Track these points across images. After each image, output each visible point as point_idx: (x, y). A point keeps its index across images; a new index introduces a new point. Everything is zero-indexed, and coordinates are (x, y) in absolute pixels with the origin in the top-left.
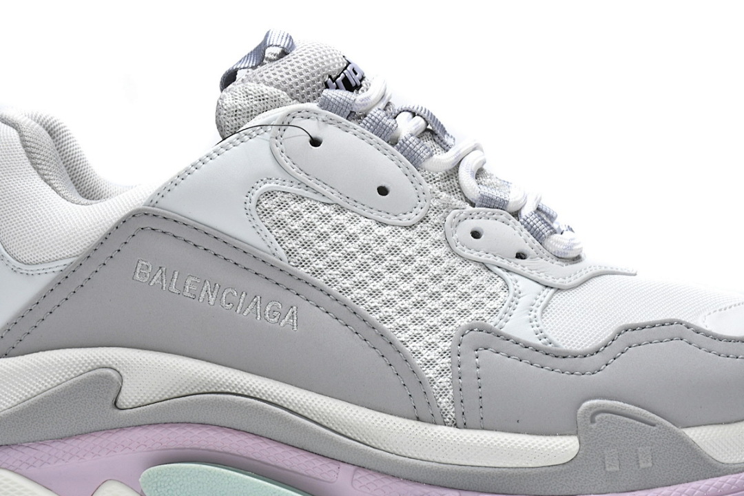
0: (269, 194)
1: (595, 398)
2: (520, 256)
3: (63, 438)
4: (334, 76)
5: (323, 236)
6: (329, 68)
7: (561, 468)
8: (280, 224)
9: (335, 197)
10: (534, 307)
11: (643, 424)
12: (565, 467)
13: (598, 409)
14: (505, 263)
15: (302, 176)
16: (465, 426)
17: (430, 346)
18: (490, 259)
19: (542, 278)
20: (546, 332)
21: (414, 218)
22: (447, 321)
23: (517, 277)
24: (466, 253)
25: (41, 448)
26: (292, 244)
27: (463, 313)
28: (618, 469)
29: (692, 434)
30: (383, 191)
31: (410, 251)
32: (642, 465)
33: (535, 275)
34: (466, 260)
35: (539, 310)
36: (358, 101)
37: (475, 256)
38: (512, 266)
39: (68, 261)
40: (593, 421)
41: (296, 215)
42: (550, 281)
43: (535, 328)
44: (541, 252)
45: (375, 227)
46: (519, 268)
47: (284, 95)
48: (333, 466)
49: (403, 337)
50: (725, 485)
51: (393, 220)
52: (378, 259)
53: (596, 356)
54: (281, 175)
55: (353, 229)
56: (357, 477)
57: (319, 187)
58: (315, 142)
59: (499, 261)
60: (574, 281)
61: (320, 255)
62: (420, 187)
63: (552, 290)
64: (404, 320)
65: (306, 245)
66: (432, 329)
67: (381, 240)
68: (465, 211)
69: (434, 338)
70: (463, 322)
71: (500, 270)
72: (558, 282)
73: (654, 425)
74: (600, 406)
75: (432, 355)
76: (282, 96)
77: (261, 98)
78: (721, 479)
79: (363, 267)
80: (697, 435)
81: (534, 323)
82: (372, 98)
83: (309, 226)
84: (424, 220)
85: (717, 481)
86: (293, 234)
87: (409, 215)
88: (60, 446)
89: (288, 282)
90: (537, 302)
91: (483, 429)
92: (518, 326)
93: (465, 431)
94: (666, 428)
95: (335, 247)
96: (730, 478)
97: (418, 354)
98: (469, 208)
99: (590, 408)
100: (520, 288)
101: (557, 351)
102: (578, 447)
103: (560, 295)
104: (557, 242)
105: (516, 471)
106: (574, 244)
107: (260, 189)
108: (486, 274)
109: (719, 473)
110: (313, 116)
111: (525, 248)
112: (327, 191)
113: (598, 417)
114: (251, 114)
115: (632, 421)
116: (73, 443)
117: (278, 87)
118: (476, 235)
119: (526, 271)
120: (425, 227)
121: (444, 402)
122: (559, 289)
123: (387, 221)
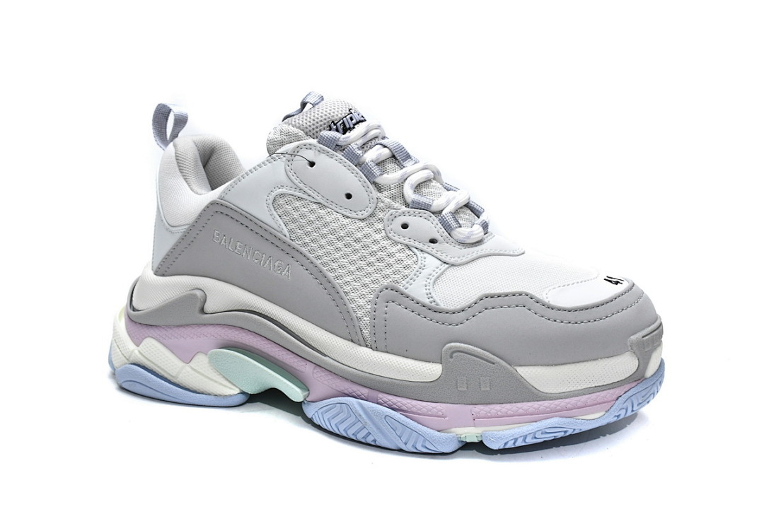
0: (282, 195)
1: (455, 342)
2: (433, 241)
3: (178, 326)
4: (336, 122)
5: (310, 223)
6: (333, 116)
7: (429, 384)
8: (286, 213)
9: (319, 199)
10: (431, 277)
11: (486, 362)
12: (432, 384)
13: (455, 349)
14: (421, 246)
15: (302, 185)
16: (377, 349)
17: (362, 296)
18: (411, 243)
19: (443, 258)
20: (433, 294)
21: (366, 214)
22: (375, 281)
23: (426, 255)
24: (396, 238)
25: (168, 330)
26: (293, 226)
27: (386, 276)
28: (465, 389)
29: (523, 371)
30: (349, 196)
31: (360, 235)
32: (483, 389)
33: (438, 255)
34: (396, 243)
35: (433, 278)
36: (341, 139)
37: (401, 240)
38: (425, 248)
39: (186, 227)
40: (451, 357)
41: (296, 209)
42: (447, 260)
43: (428, 291)
44: (447, 239)
45: (341, 219)
46: (429, 250)
47: (301, 133)
48: (303, 363)
49: (347, 289)
50: (542, 407)
51: (354, 215)
52: (340, 238)
53: (462, 313)
54: (290, 184)
55: (328, 219)
56: (315, 371)
57: (310, 192)
58: (312, 164)
59: (417, 244)
60: (464, 260)
61: (308, 234)
62: (371, 195)
63: (447, 266)
64: (349, 278)
65: (301, 227)
66: (365, 286)
67: (343, 227)
68: (400, 211)
69: (364, 291)
70: (385, 283)
71: (415, 250)
72: (452, 261)
73: (494, 364)
74: (457, 348)
75: (362, 302)
76: (300, 134)
77: (288, 134)
78: (539, 403)
79: (331, 243)
80: (524, 372)
81: (428, 287)
82: (352, 137)
83: (303, 216)
84: (372, 215)
85: (536, 404)
86: (294, 221)
87: (363, 212)
88: (176, 330)
89: (287, 249)
90: (434, 273)
91: (387, 352)
92: (417, 289)
93: (375, 352)
94: (502, 366)
95: (317, 230)
96: (546, 403)
97: (352, 300)
98: (404, 208)
99: (451, 348)
100: (425, 263)
101: (438, 308)
102: (440, 373)
103: (452, 269)
104: (460, 233)
105: (401, 382)
106: (472, 235)
107: (275, 192)
108: (408, 252)
109: (538, 399)
110: (313, 148)
111: (437, 236)
112: (315, 195)
113: (455, 355)
114: (282, 144)
115: (478, 359)
116: (182, 330)
117: (299, 128)
118: (405, 226)
119: (434, 252)
120: (372, 220)
121: (366, 332)
122: (453, 265)
123: (349, 215)
